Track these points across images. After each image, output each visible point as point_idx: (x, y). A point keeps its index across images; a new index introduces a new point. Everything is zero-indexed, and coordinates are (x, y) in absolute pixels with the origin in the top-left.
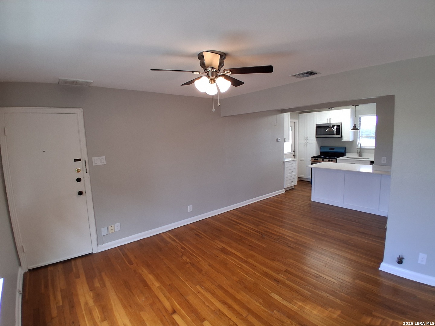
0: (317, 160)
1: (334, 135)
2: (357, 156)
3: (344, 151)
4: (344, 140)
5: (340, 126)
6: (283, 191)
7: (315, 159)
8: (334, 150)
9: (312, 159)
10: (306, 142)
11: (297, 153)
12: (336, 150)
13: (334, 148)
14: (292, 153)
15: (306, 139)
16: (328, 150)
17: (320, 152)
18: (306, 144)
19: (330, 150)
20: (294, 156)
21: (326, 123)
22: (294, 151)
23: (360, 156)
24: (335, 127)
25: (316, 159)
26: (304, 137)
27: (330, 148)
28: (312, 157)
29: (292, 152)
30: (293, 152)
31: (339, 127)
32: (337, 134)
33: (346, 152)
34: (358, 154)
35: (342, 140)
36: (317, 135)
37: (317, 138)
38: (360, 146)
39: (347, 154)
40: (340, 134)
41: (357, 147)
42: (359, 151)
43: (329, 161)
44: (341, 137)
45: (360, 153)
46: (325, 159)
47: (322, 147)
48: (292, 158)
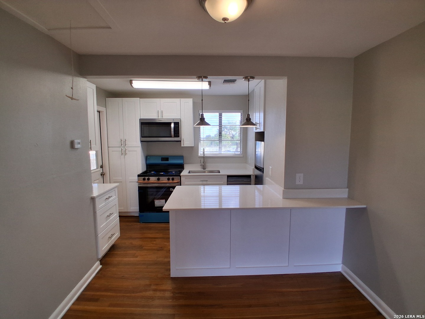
0: (149, 179)
1: (171, 137)
2: (199, 169)
3: (183, 162)
4: (185, 145)
5: (180, 124)
6: (97, 267)
7: (144, 179)
8: (168, 161)
9: (139, 180)
10: (123, 148)
11: (106, 169)
12: (171, 161)
13: (168, 158)
14: (98, 170)
15: (123, 143)
16: (159, 161)
17: (146, 165)
18: (124, 153)
19: (161, 161)
20: (101, 175)
21: (156, 117)
22: (102, 167)
23: (204, 167)
24: (172, 125)
25: (147, 177)
26: (120, 140)
27: (162, 158)
28: (139, 176)
29: (97, 168)
30: (100, 169)
31: (177, 126)
32: (175, 136)
34: (201, 165)
35: (182, 146)
36: (142, 136)
37: (141, 141)
38: (204, 154)
39: (186, 166)
40: (179, 137)
41: (199, 155)
42: (202, 161)
43: (169, 179)
44: (180, 141)
45: (204, 163)
46: (161, 178)
47: (149, 157)
48: (98, 180)
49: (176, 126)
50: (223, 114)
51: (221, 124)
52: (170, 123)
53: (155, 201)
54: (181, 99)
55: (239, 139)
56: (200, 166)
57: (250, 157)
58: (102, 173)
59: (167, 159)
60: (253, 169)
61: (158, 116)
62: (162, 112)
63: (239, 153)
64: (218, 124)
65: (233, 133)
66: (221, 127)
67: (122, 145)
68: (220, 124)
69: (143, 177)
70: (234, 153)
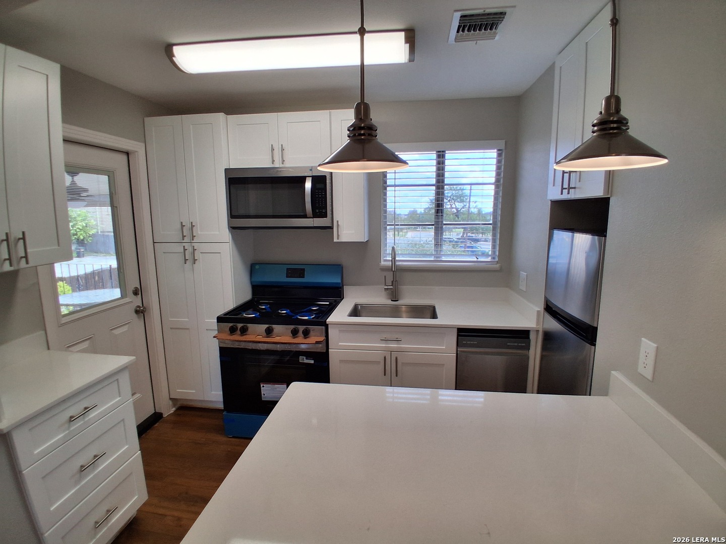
0: (243, 330)
1: (304, 216)
2: (382, 298)
3: (339, 281)
4: (344, 239)
5: (328, 181)
7: (233, 330)
8: (303, 277)
9: (219, 331)
10: (187, 246)
11: (152, 299)
12: (310, 278)
13: (303, 270)
14: (128, 300)
15: (188, 232)
16: (281, 278)
17: (249, 287)
18: (190, 258)
19: (287, 277)
20: (137, 312)
21: (267, 164)
22: (137, 293)
23: (394, 295)
24: (308, 185)
25: (240, 325)
26: (179, 226)
27: (288, 269)
28: (220, 319)
29: (124, 295)
30: (131, 298)
31: (322, 186)
32: (315, 215)
33: (345, 282)
34: (386, 289)
35: (335, 240)
36: (233, 214)
37: (232, 228)
38: (394, 260)
39: (348, 291)
40: (326, 217)
41: (382, 263)
42: (389, 282)
43: (295, 333)
44: (331, 228)
45: (394, 284)
46: (277, 328)
47: (257, 267)
48: (127, 326)
49: (320, 186)
50: (448, 155)
51: (443, 181)
52: (302, 180)
53: (262, 385)
54: (332, 111)
55: (491, 222)
56: (384, 293)
57: (523, 274)
58: (139, 307)
59: (300, 273)
60: (538, 312)
61: (273, 161)
62: (283, 150)
63: (489, 259)
64: (434, 181)
65: (458, 207)
66: (443, 188)
67: (184, 237)
68: (438, 181)
69: (231, 324)
70: (476, 260)
